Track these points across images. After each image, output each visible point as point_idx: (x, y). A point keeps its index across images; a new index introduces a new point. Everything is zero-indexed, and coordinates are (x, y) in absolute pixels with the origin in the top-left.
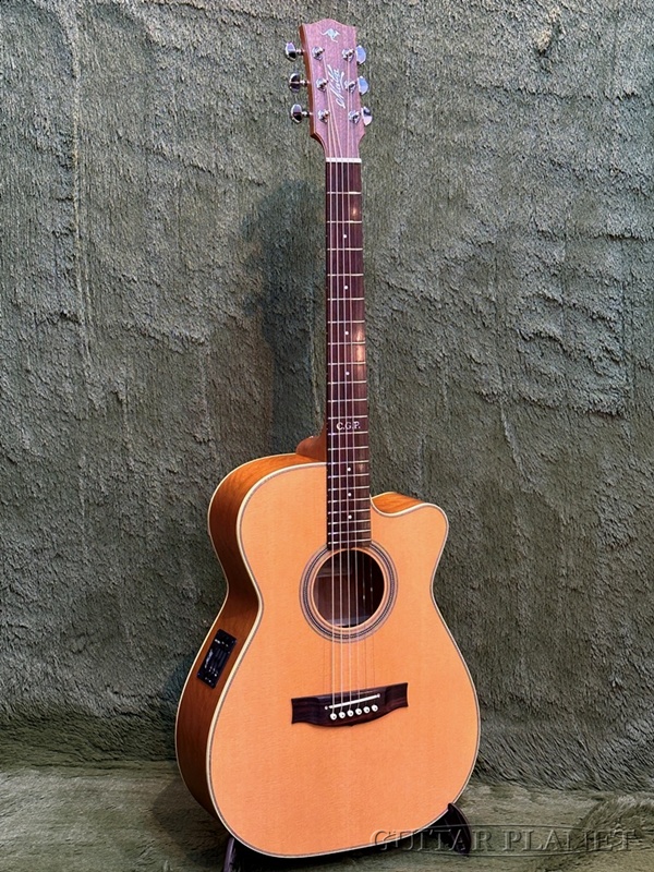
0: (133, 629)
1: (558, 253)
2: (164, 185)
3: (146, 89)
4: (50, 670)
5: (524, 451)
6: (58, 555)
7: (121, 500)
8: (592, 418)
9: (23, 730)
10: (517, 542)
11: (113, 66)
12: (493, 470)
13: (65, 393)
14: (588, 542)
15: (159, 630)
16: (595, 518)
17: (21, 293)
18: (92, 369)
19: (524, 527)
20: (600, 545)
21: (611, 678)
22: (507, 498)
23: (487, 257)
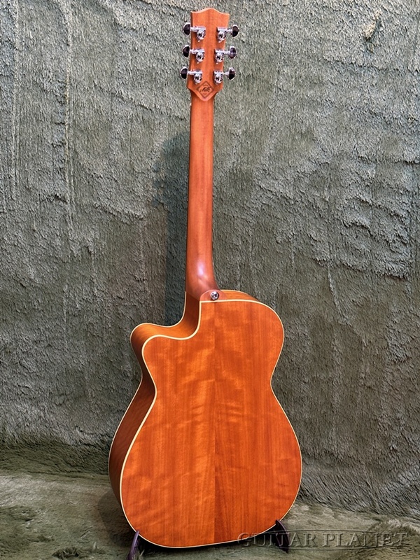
0: (93, 393)
1: (371, 172)
2: (122, 117)
3: (113, 55)
4: (42, 414)
5: (341, 298)
6: (49, 345)
7: (88, 314)
8: (387, 279)
9: (25, 450)
10: (334, 355)
11: (93, 39)
12: (321, 309)
13: (56, 245)
14: (379, 358)
15: (109, 395)
16: (385, 343)
17: (31, 181)
18: (73, 231)
19: (339, 346)
20: (387, 360)
21: (390, 445)
22: (329, 327)
23: (324, 172)
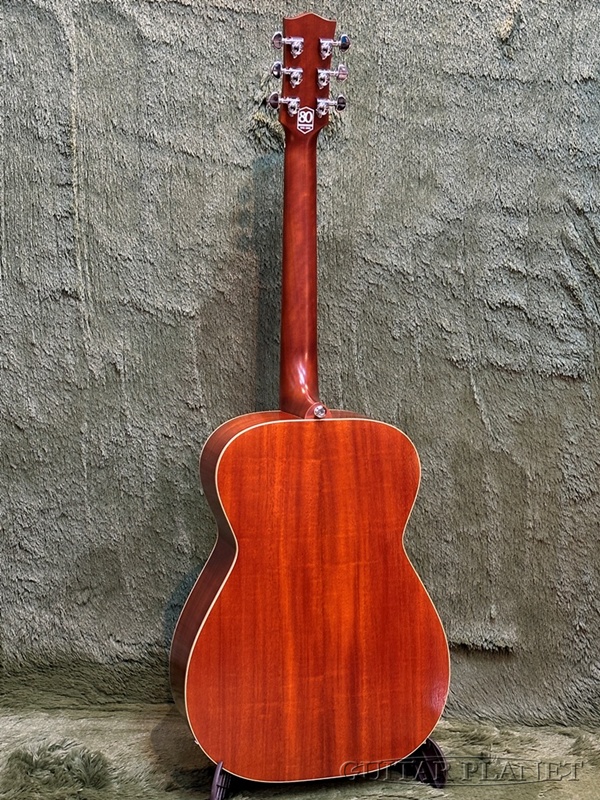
0: (133, 582)
1: (522, 228)
2: (156, 171)
3: (138, 81)
4: (57, 621)
5: (492, 413)
6: (63, 515)
7: (119, 463)
8: (555, 381)
9: (33, 676)
10: (486, 498)
11: (107, 61)
12: (464, 431)
13: (67, 364)
14: (552, 497)
15: (156, 583)
16: (559, 474)
17: (25, 272)
18: (92, 341)
19: (493, 483)
20: (563, 500)
21: (575, 623)
22: (477, 457)
23: (455, 232)
